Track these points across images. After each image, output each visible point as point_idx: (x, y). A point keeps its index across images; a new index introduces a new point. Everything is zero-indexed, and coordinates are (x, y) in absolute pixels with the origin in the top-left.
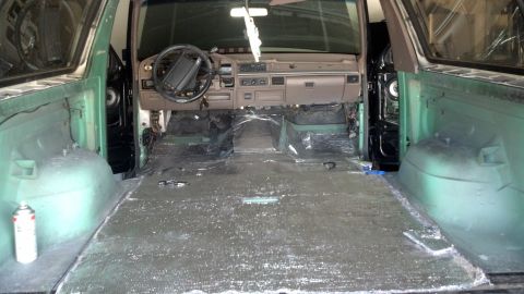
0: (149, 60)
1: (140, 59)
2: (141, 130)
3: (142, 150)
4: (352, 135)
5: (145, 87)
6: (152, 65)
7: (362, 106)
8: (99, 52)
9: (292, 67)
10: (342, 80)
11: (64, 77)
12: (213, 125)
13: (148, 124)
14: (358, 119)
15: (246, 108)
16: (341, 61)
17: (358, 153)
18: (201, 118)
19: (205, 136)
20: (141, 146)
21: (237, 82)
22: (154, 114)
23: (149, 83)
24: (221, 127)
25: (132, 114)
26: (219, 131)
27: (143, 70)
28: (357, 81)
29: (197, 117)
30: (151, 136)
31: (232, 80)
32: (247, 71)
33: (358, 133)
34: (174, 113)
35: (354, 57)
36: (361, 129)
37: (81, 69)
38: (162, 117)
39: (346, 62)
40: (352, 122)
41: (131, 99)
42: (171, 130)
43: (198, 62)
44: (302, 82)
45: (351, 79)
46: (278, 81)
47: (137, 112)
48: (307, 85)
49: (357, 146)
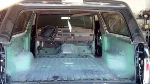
0: (40, 29)
1: (38, 28)
2: (37, 46)
3: (37, 51)
4: (91, 49)
5: (39, 35)
6: (41, 30)
7: (93, 42)
8: (30, 27)
9: (76, 31)
10: (88, 35)
11: (22, 33)
12: (55, 45)
13: (39, 45)
14: (92, 45)
15: (64, 41)
16: (88, 30)
17: (92, 54)
18: (52, 44)
19: (53, 48)
20: (37, 50)
21: (62, 35)
22: (41, 42)
23: (40, 35)
24: (58, 46)
25: (35, 42)
26: (57, 47)
27: (39, 31)
28: (92, 35)
29: (51, 43)
30: (40, 48)
31: (61, 34)
32: (65, 32)
33: (92, 49)
34: (45, 42)
35: (91, 30)
36: (93, 47)
37: (26, 31)
38: (42, 43)
39: (89, 31)
40: (91, 46)
41: (35, 39)
42: (44, 46)
43: (53, 30)
44: (79, 35)
45: (91, 35)
46: (73, 35)
47: (36, 42)
48: (80, 36)
49: (92, 52)
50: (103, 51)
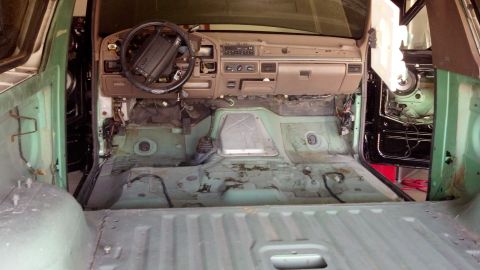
0: (114, 37)
1: (103, 35)
2: (100, 121)
3: (102, 144)
4: (345, 132)
5: (107, 70)
6: (118, 43)
7: (358, 99)
8: (59, 33)
9: (285, 51)
10: (342, 70)
11: (12, 72)
12: (185, 115)
13: (110, 114)
14: (354, 113)
15: (226, 97)
16: (341, 46)
17: (350, 152)
18: (170, 106)
19: (176, 127)
20: (101, 138)
21: (220, 67)
22: (117, 101)
23: (111, 65)
24: (194, 116)
25: (90, 100)
26: (193, 121)
27: (106, 50)
28: (360, 71)
29: (165, 104)
30: (113, 127)
31: (214, 66)
32: (233, 55)
33: (352, 129)
34: (138, 100)
35: (354, 41)
36: (357, 125)
37: (35, 58)
38: (124, 105)
39: (345, 48)
40: (347, 116)
41: (89, 83)
42: (133, 118)
43: (177, 42)
44: (298, 69)
45: (353, 68)
46: (269, 68)
47: (97, 98)
48: (303, 73)
49: (350, 143)
50: (444, 158)
